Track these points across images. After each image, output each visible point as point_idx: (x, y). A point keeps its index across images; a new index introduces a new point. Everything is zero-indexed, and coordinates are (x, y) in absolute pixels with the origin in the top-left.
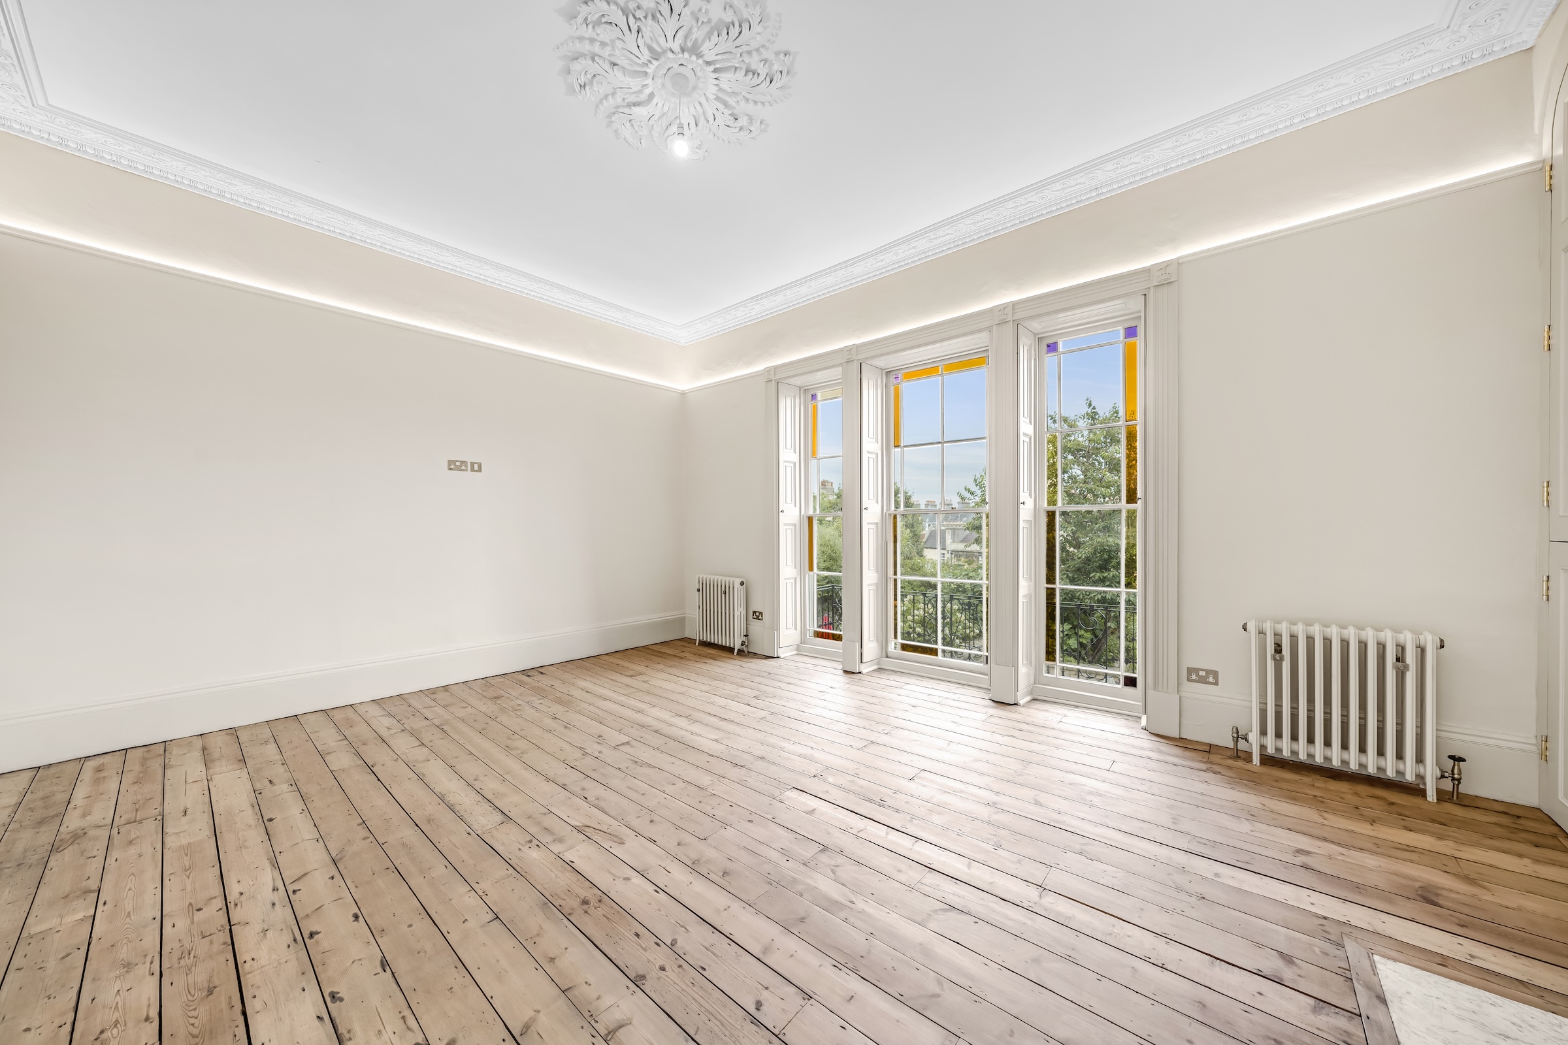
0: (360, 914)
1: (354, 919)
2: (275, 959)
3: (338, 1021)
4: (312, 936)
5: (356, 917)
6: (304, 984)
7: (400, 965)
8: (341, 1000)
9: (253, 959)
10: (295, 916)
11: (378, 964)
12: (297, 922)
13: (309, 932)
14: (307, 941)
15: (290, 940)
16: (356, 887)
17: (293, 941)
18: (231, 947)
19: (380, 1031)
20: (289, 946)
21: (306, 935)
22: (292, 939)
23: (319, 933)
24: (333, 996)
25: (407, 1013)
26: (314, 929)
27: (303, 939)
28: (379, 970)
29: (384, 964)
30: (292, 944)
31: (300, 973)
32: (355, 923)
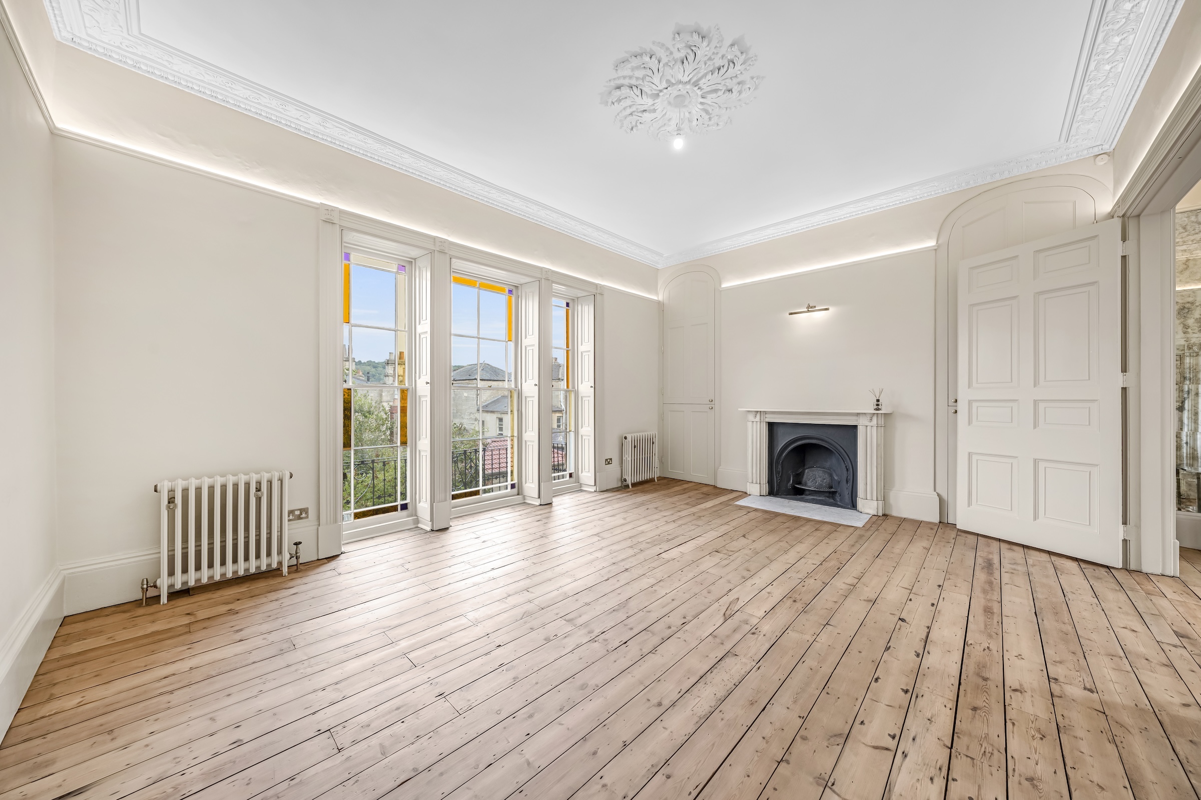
0: (874, 679)
1: (879, 680)
2: (934, 695)
3: (923, 647)
4: (907, 691)
5: (877, 680)
6: (927, 670)
7: (882, 644)
8: (916, 652)
9: (945, 706)
10: (907, 713)
11: (890, 651)
12: (908, 708)
13: (907, 695)
14: (911, 691)
15: (920, 698)
16: (857, 699)
17: (919, 697)
18: (956, 731)
19: (911, 632)
20: (922, 696)
21: (909, 694)
22: (918, 699)
23: (902, 689)
24: (918, 656)
25: (897, 629)
26: (903, 694)
27: (912, 694)
28: (891, 648)
29: (887, 649)
30: (920, 696)
31: (926, 676)
32: (880, 677)
